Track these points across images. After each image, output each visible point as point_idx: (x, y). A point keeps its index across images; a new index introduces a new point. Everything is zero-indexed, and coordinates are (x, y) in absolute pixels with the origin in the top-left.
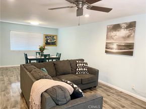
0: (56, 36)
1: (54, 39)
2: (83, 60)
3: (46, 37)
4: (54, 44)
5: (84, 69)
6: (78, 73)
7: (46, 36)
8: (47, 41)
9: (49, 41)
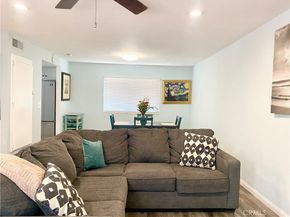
0: (190, 82)
1: (184, 89)
2: (210, 133)
3: (167, 86)
4: (184, 99)
5: (203, 156)
6: (185, 162)
7: (168, 84)
8: (169, 93)
9: (172, 93)
